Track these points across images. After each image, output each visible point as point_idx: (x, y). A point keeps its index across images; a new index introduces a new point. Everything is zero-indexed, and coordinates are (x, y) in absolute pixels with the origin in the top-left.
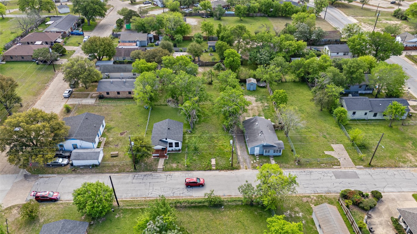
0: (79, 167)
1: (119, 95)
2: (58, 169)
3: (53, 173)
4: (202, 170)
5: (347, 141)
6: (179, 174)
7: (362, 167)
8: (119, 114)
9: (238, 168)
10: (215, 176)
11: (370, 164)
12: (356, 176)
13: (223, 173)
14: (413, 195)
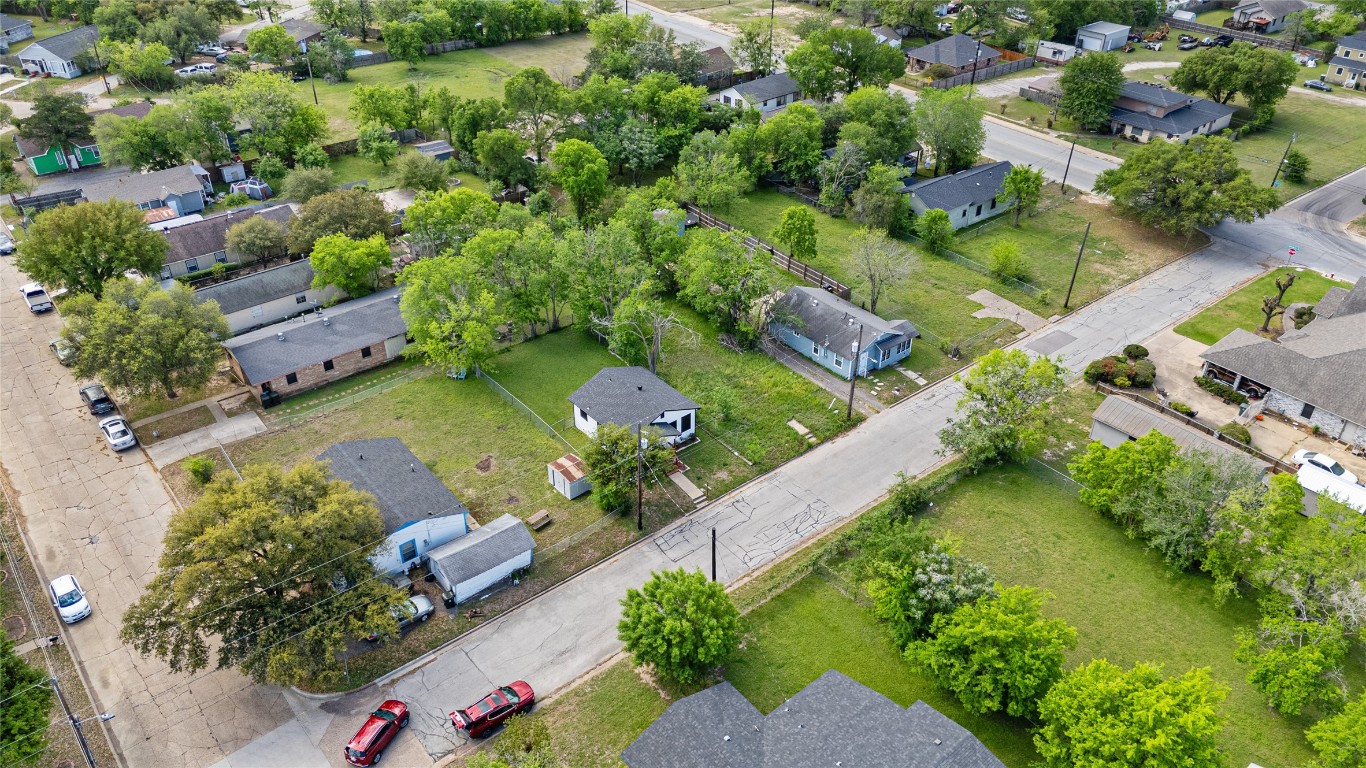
0: (474, 599)
1: (331, 373)
2: (417, 637)
3: (415, 654)
4: (794, 457)
5: (988, 280)
6: (756, 488)
7: (1057, 317)
8: (396, 423)
9: (861, 419)
10: (835, 455)
11: (1066, 306)
12: (1068, 338)
13: (841, 442)
14: (1175, 331)
